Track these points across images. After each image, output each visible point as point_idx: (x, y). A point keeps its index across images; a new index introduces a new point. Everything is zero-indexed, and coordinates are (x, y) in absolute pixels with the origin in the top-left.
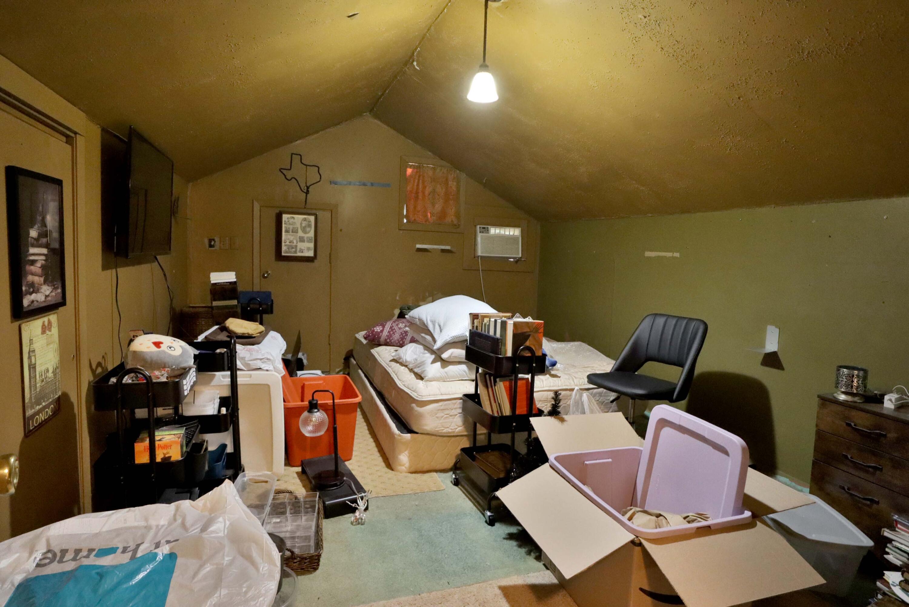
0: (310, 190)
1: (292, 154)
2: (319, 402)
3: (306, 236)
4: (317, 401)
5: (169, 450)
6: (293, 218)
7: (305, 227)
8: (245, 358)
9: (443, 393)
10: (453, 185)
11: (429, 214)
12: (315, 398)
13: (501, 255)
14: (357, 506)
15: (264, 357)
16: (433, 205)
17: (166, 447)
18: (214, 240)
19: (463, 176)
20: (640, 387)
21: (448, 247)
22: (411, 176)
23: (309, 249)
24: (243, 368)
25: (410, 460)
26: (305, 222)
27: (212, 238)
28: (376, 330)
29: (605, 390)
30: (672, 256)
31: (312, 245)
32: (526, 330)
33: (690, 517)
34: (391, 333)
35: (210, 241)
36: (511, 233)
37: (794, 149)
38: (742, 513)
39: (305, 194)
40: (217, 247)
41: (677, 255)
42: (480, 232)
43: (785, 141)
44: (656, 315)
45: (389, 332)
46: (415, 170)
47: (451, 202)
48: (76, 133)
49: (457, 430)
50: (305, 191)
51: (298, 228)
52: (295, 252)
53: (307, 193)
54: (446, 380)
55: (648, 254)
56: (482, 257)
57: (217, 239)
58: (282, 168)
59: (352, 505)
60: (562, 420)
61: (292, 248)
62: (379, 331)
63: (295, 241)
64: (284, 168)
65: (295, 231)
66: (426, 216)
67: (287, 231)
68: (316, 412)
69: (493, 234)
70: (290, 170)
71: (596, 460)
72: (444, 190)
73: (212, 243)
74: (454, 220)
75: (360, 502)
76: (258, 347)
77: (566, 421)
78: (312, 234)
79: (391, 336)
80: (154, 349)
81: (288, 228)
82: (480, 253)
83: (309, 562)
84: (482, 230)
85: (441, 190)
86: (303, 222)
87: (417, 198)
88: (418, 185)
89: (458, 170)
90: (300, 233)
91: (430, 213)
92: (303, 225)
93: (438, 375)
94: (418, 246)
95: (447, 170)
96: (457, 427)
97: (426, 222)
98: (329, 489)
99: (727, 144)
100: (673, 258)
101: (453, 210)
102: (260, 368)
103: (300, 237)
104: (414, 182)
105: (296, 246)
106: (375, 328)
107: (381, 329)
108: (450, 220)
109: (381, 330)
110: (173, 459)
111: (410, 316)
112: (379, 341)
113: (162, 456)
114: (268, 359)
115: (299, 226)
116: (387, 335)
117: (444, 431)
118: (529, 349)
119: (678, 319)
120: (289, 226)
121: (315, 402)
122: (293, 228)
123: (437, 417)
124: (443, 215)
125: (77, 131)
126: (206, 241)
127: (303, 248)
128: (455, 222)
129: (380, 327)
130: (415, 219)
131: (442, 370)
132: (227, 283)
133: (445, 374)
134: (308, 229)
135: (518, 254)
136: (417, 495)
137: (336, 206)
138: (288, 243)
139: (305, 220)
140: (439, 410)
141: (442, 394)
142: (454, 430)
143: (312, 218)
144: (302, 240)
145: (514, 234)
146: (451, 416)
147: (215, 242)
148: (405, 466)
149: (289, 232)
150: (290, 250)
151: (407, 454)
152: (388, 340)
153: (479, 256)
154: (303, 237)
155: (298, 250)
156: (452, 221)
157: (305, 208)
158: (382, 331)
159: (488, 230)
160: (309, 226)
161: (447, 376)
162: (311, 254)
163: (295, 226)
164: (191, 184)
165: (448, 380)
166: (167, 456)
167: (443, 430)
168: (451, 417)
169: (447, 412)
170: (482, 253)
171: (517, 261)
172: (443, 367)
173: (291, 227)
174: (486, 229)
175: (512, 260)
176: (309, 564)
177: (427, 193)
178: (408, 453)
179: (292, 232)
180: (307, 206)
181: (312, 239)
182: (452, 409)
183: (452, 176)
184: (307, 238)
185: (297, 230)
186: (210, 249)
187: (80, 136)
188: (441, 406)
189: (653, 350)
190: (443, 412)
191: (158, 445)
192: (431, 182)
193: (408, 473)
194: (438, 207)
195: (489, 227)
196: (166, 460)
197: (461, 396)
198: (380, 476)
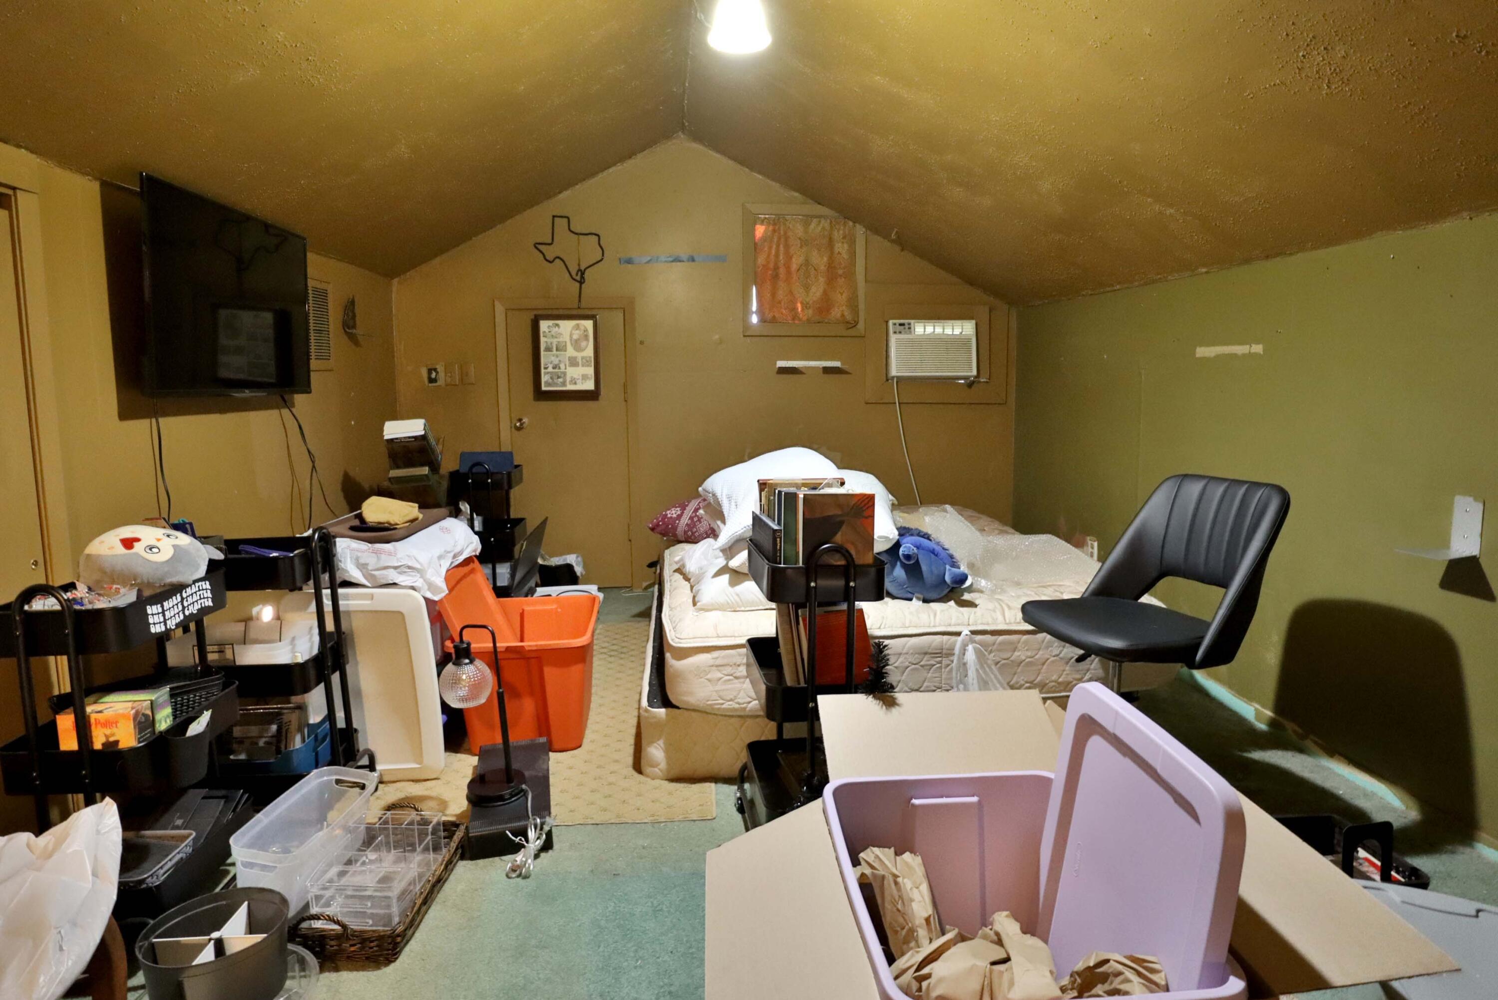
0: (586, 276)
1: (554, 217)
2: (473, 646)
3: (579, 355)
4: (469, 644)
5: (115, 730)
6: (557, 325)
7: (577, 341)
8: (367, 564)
9: (720, 635)
10: (841, 248)
11: (799, 306)
12: (464, 639)
13: (937, 374)
14: (525, 843)
15: (400, 564)
16: (807, 288)
17: (108, 724)
18: (435, 370)
19: (860, 230)
20: (1116, 634)
21: (837, 364)
22: (764, 239)
23: (585, 377)
24: (363, 581)
25: (669, 758)
26: (578, 332)
27: (434, 367)
28: (669, 516)
29: (1049, 637)
30: (1247, 352)
31: (590, 371)
32: (832, 511)
33: (1111, 962)
34: (696, 519)
35: (430, 371)
36: (957, 331)
37: (1483, 53)
38: (1223, 981)
39: (578, 285)
40: (441, 382)
41: (1258, 349)
42: (895, 333)
43: (1457, 36)
44: (1185, 476)
45: (691, 518)
46: (771, 228)
47: (841, 281)
48: (14, 189)
49: (750, 705)
50: (578, 278)
51: (566, 342)
52: (564, 384)
53: (581, 282)
54: (738, 609)
55: (1203, 352)
56: (900, 379)
57: (440, 368)
58: (538, 242)
59: (513, 838)
60: (890, 703)
61: (559, 377)
62: (675, 516)
63: (562, 366)
64: (541, 242)
65: (561, 348)
66: (794, 308)
67: (548, 349)
68: (466, 664)
69: (921, 335)
70: (551, 244)
71: (942, 797)
72: (825, 259)
73: (433, 375)
74: (846, 314)
75: (531, 834)
76: (394, 547)
77: (898, 705)
78: (589, 352)
79: (695, 526)
80: (121, 550)
81: (549, 344)
82: (894, 372)
83: (376, 946)
84: (899, 328)
85: (820, 261)
86: (573, 332)
87: (776, 277)
88: (777, 255)
89: (851, 220)
90: (571, 352)
91: (802, 303)
92: (575, 337)
93: (722, 599)
94: (781, 364)
95: (831, 222)
96: (750, 700)
97: (793, 319)
98: (491, 805)
99: (1318, 72)
100: (1251, 355)
101: (844, 296)
102: (395, 584)
103: (570, 359)
104: (770, 248)
105: (565, 374)
106: (668, 512)
107: (679, 512)
108: (839, 315)
109: (678, 515)
110: (121, 746)
111: (704, 490)
112: (675, 535)
113: (103, 740)
114: (409, 567)
115: (567, 339)
116: (687, 524)
117: (724, 706)
118: (839, 550)
119: (1208, 482)
120: (552, 340)
121: (465, 646)
122: (559, 342)
123: (709, 680)
124: (824, 306)
125: (16, 185)
126: (424, 372)
127: (575, 376)
128: (849, 317)
129: (678, 509)
130: (774, 317)
131: (730, 588)
132: (409, 437)
133: (736, 598)
134: (584, 344)
135: (971, 370)
136: (656, 825)
137: (632, 302)
138: (550, 369)
139: (577, 327)
140: (712, 666)
141: (718, 637)
142: (745, 705)
143: (589, 324)
144: (573, 362)
145: (961, 333)
146: (736, 678)
147: (437, 373)
148: (659, 767)
149: (552, 351)
150: (555, 381)
151: (662, 745)
152: (690, 533)
153: (893, 377)
154: (575, 358)
155: (568, 379)
156: (843, 315)
157: (579, 308)
158: (679, 517)
159: (910, 328)
160: (586, 337)
161: (738, 600)
162: (590, 385)
163: (561, 340)
164: (395, 281)
165: (743, 609)
166: (112, 739)
167: (723, 704)
168: (736, 681)
169: (729, 670)
170: (898, 371)
171: (971, 384)
172: (733, 583)
173: (555, 341)
174: (907, 326)
175: (963, 381)
176: (377, 951)
177: (794, 267)
178: (664, 743)
179: (557, 350)
180: (583, 305)
181: (591, 361)
182: (739, 666)
183: (841, 232)
184: (583, 358)
185: (566, 346)
186: (430, 385)
187: (22, 192)
188: (717, 658)
189: (1175, 552)
190: (719, 671)
191: (96, 720)
192: (801, 247)
193: (666, 780)
194: (817, 291)
195: (912, 321)
196: (111, 747)
197: (743, 641)
198: (610, 784)
